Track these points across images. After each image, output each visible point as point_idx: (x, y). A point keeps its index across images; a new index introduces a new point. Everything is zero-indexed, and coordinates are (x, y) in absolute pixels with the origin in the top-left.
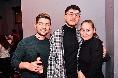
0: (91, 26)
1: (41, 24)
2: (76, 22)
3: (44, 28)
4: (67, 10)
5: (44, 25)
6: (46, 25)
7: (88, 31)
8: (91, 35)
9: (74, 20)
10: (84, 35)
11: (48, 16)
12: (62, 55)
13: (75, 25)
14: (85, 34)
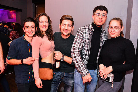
0: (120, 24)
1: (64, 25)
2: (104, 22)
3: (66, 29)
4: (94, 11)
5: (67, 26)
6: (68, 26)
7: (116, 28)
8: (119, 32)
9: (101, 20)
10: (111, 32)
11: (70, 18)
12: (88, 51)
13: (102, 25)
14: (113, 31)
